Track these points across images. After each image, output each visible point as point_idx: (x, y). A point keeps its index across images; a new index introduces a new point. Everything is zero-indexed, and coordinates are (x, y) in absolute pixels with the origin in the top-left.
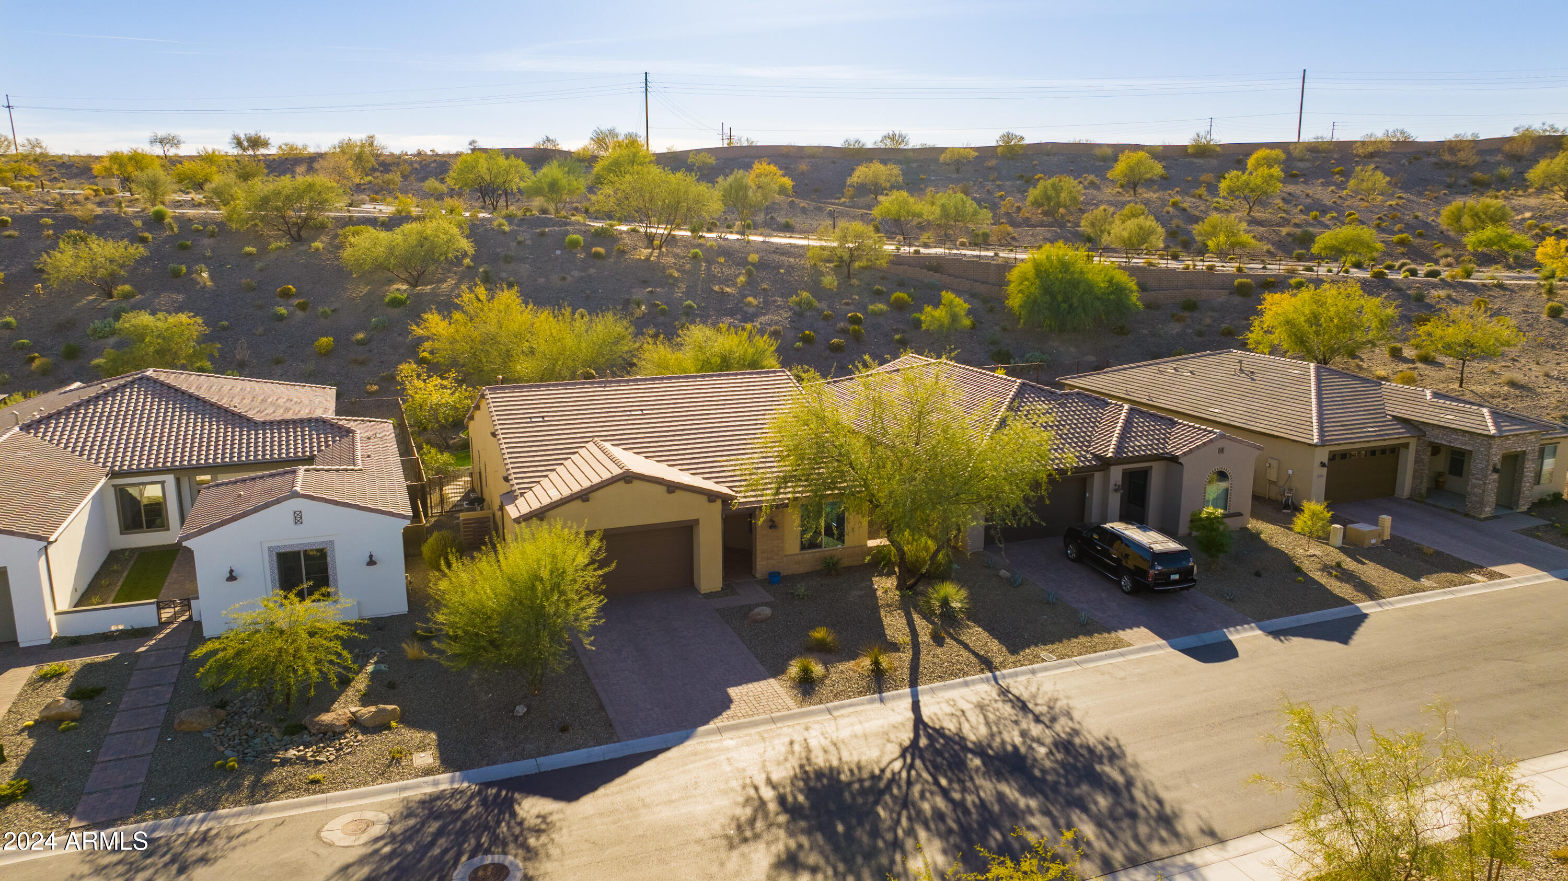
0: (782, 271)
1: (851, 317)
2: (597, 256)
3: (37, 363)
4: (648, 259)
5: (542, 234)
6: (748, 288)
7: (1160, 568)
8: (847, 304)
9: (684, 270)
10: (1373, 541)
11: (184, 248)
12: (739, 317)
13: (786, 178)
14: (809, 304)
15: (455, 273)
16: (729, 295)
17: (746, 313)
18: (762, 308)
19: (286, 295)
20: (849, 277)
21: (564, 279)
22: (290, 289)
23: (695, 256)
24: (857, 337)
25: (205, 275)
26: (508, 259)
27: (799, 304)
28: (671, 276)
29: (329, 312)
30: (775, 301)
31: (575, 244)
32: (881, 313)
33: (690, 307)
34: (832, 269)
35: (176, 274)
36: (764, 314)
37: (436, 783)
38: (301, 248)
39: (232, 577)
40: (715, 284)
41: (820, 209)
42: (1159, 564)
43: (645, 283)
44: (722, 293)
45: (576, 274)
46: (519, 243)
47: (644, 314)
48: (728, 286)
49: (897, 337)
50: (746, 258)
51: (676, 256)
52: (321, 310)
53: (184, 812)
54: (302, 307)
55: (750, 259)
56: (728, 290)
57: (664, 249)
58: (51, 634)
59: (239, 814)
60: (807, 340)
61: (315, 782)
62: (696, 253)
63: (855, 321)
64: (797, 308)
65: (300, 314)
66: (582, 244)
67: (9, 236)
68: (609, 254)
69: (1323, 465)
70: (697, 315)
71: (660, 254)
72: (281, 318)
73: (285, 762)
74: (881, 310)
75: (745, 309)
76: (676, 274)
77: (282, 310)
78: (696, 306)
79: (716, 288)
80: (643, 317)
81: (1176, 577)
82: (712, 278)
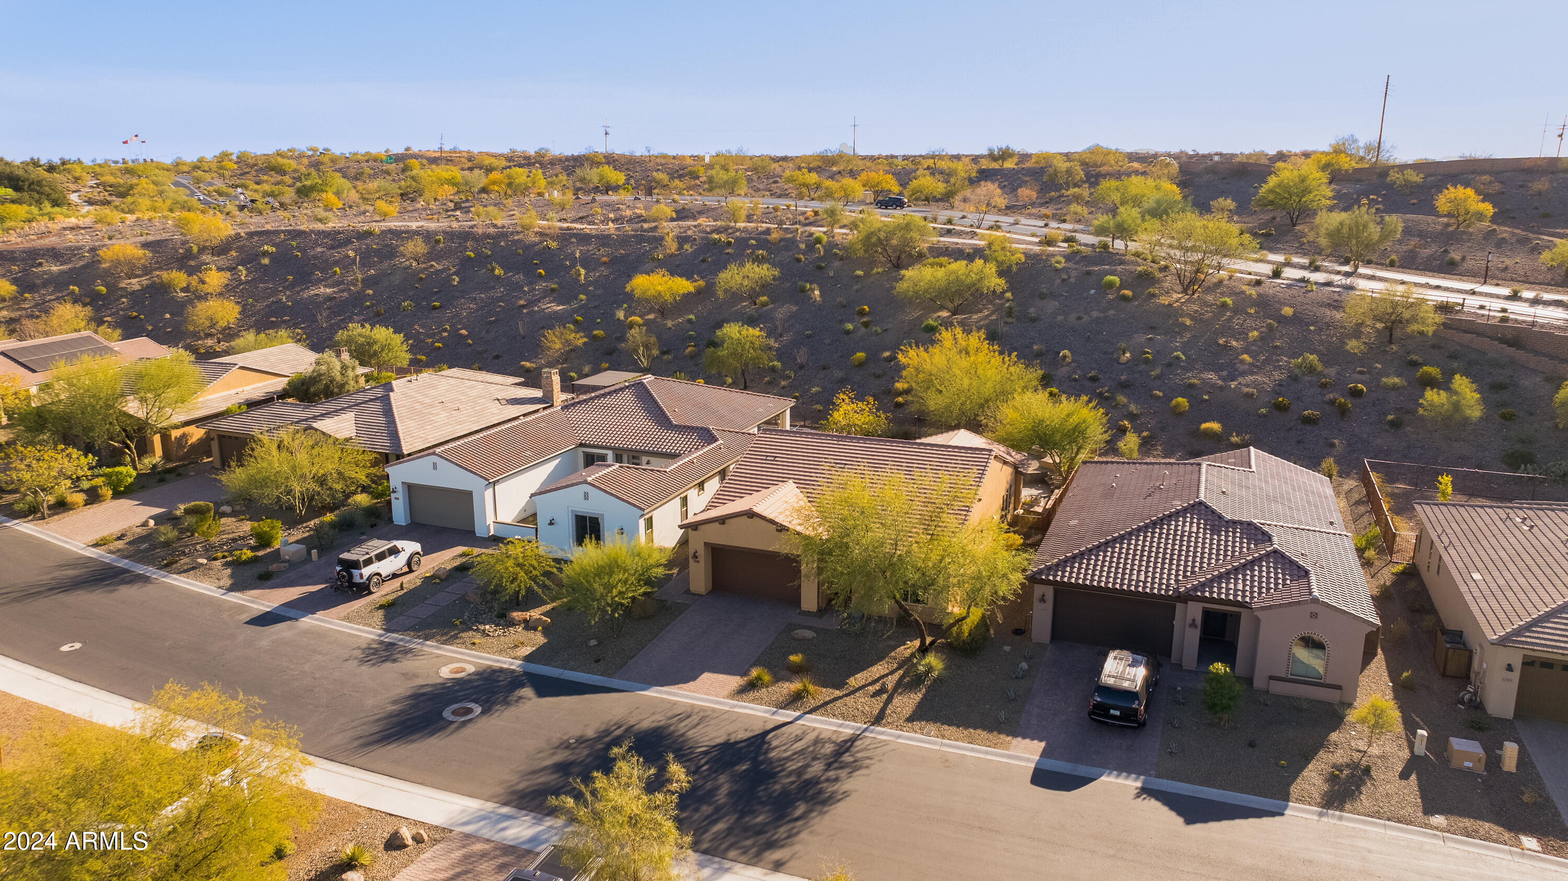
0: (1312, 328)
1: (1350, 389)
2: (1125, 298)
3: (690, 349)
4: (1170, 305)
5: (1088, 273)
6: (1259, 343)
7: (1099, 699)
8: (1361, 373)
9: (1201, 320)
10: (1468, 764)
11: (820, 268)
12: (1225, 373)
13: (1487, 204)
14: (1311, 369)
15: (994, 305)
16: (1232, 348)
17: (1236, 370)
18: (1257, 367)
19: (862, 313)
20: (1390, 342)
21: (1080, 318)
22: (864, 309)
23: (1224, 305)
24: (1343, 411)
25: (817, 292)
26: (1042, 296)
27: (1299, 366)
28: (1183, 324)
29: (879, 331)
30: (1278, 361)
31: (1111, 285)
32: (1394, 388)
33: (1178, 358)
34: (1377, 331)
35: (803, 290)
36: (1252, 373)
37: (512, 664)
38: (894, 274)
39: (551, 524)
40: (1224, 336)
41: (1523, 241)
42: (1099, 696)
43: (1152, 329)
44: (1226, 347)
45: (1095, 314)
46: (1064, 280)
47: (1129, 361)
48: (1237, 340)
49: (1390, 417)
50: (1281, 310)
51: (1205, 303)
52: (874, 329)
53: (419, 637)
54: (866, 325)
55: (1283, 312)
56: (1234, 343)
57: (1196, 296)
58: (489, 532)
59: (432, 646)
60: (1280, 408)
61: (474, 644)
62: (1225, 302)
63: (1356, 393)
64: (1297, 371)
65: (863, 329)
66: (1118, 285)
67: (728, 253)
68: (1134, 298)
69: (1510, 668)
70: (1181, 367)
71: (1187, 300)
72: (848, 332)
73: (477, 630)
74: (1394, 384)
75: (1238, 365)
76: (1188, 322)
77: (850, 326)
78: (1184, 358)
79: (1221, 341)
80: (1126, 364)
81: (1118, 713)
82: (1228, 330)
